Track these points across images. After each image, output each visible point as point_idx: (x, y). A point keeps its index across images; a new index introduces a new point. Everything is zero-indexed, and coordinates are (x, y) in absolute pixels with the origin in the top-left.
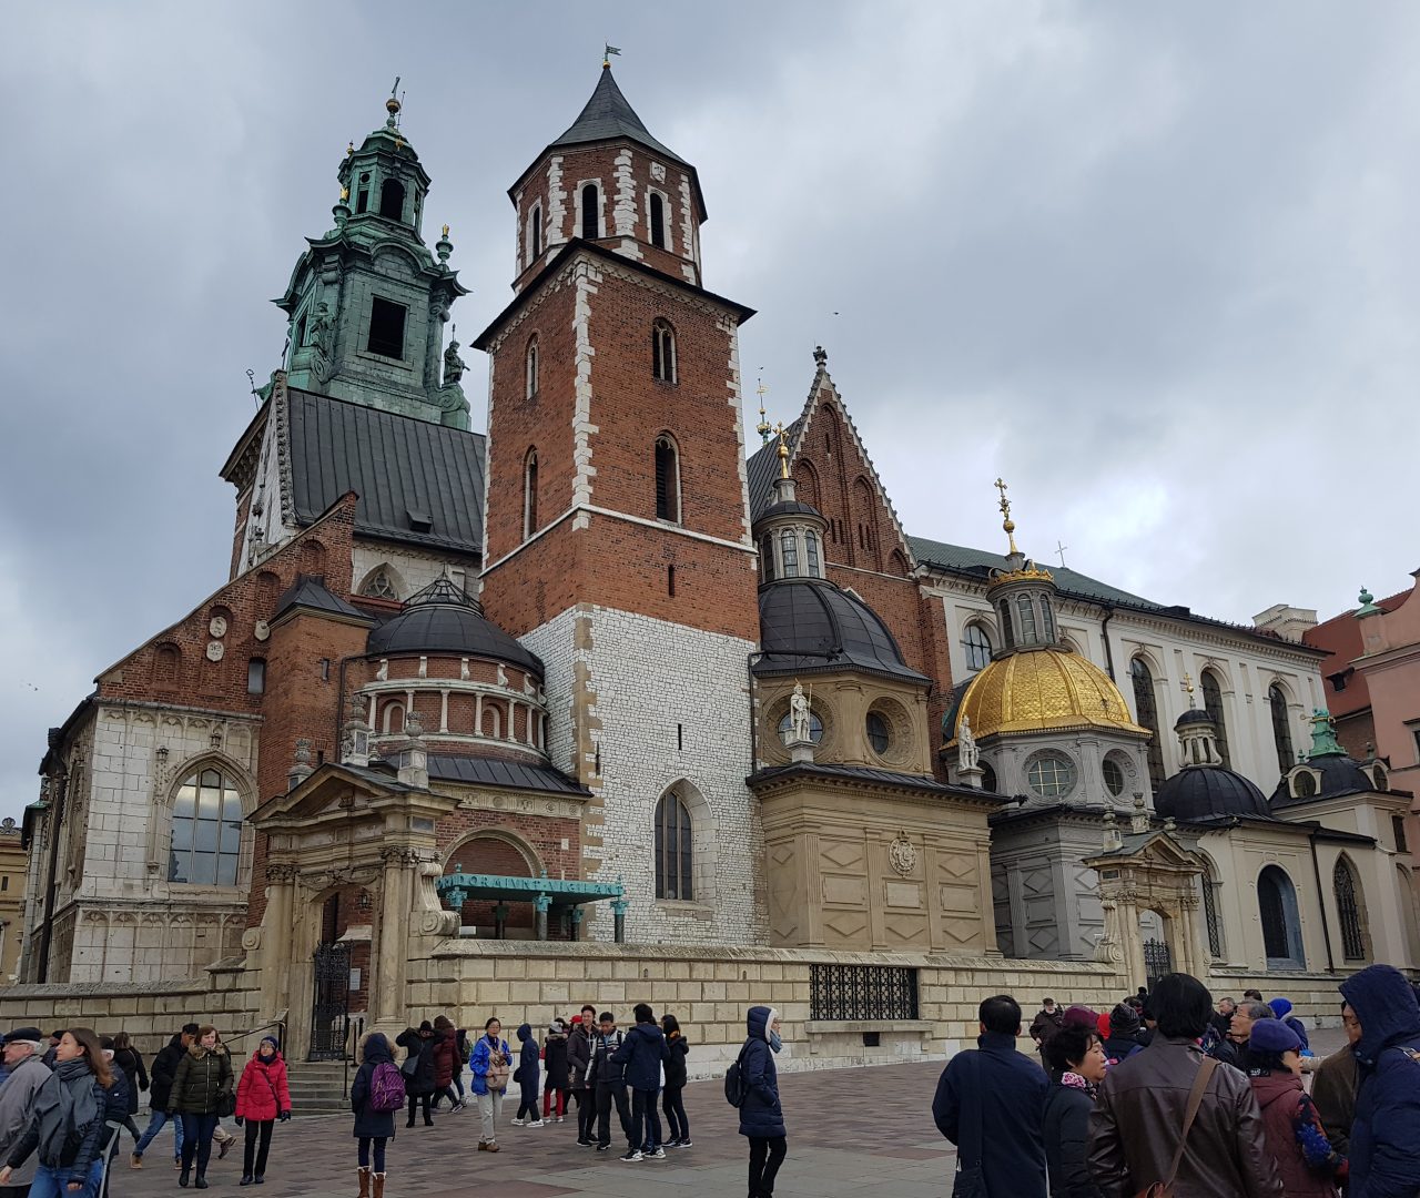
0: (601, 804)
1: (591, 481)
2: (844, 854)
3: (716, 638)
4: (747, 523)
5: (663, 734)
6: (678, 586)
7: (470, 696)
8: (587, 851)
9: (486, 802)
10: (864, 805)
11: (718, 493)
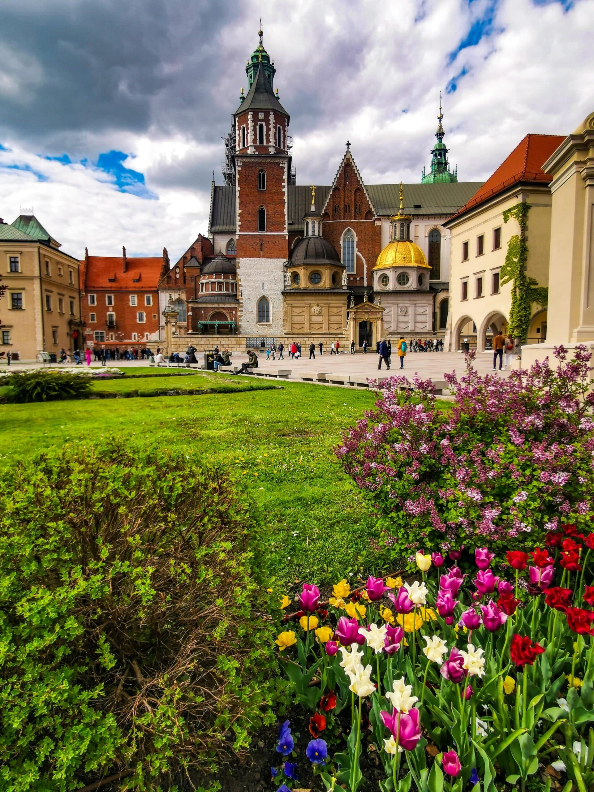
0: (242, 303)
1: (239, 226)
2: (298, 310)
3: (274, 260)
4: (286, 226)
5: (259, 285)
6: (263, 249)
7: (214, 283)
8: (239, 314)
9: (216, 305)
10: (305, 298)
11: (277, 220)
